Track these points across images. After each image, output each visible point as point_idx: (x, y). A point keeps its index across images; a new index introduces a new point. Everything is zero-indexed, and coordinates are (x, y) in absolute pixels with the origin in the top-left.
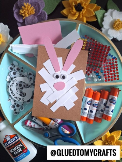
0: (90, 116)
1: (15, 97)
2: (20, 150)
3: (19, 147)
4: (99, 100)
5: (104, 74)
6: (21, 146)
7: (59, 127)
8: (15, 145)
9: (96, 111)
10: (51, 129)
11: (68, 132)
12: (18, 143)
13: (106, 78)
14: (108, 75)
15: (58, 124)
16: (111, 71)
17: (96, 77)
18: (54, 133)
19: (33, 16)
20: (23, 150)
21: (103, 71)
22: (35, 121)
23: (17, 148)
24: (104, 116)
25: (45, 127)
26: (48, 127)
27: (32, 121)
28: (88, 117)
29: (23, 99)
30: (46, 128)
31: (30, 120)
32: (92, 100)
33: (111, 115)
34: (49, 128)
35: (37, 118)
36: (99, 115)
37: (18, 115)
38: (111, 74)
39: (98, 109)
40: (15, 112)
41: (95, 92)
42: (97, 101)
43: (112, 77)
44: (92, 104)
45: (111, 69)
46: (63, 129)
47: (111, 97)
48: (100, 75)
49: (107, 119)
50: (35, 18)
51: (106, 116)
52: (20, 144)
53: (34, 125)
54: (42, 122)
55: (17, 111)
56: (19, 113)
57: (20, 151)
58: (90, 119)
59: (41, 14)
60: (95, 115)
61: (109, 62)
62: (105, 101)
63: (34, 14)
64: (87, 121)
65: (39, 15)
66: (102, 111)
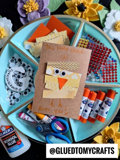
0: (84, 115)
1: (12, 87)
2: (14, 141)
3: (13, 139)
4: (95, 101)
5: (102, 75)
6: (16, 138)
7: (52, 122)
8: (10, 136)
9: (91, 111)
10: (44, 123)
11: (60, 129)
12: (12, 135)
13: (104, 79)
14: (107, 76)
15: (52, 120)
16: (110, 73)
17: (94, 77)
18: (47, 128)
19: (36, 12)
20: (17, 141)
21: (102, 72)
22: (29, 114)
23: (11, 139)
24: (98, 117)
25: (38, 121)
26: (42, 121)
27: (26, 114)
28: (82, 116)
29: (20, 89)
30: (40, 122)
31: (24, 113)
32: (87, 100)
33: (105, 116)
34: (42, 123)
35: (31, 112)
36: (93, 116)
37: (13, 107)
38: (110, 76)
39: (93, 109)
40: (10, 103)
41: (92, 92)
42: (92, 102)
43: (110, 78)
44: (88, 103)
45: (110, 70)
46: (56, 125)
47: (107, 98)
48: (98, 75)
49: (101, 120)
50: (38, 14)
51: (100, 117)
52: (15, 136)
53: (28, 118)
54: (36, 116)
55: (13, 102)
56: (14, 104)
57: (14, 143)
58: (84, 118)
59: (44, 11)
60: (90, 115)
61: (108, 64)
62: (100, 102)
63: (37, 10)
64: (81, 120)
65: (42, 12)
66: (97, 111)
